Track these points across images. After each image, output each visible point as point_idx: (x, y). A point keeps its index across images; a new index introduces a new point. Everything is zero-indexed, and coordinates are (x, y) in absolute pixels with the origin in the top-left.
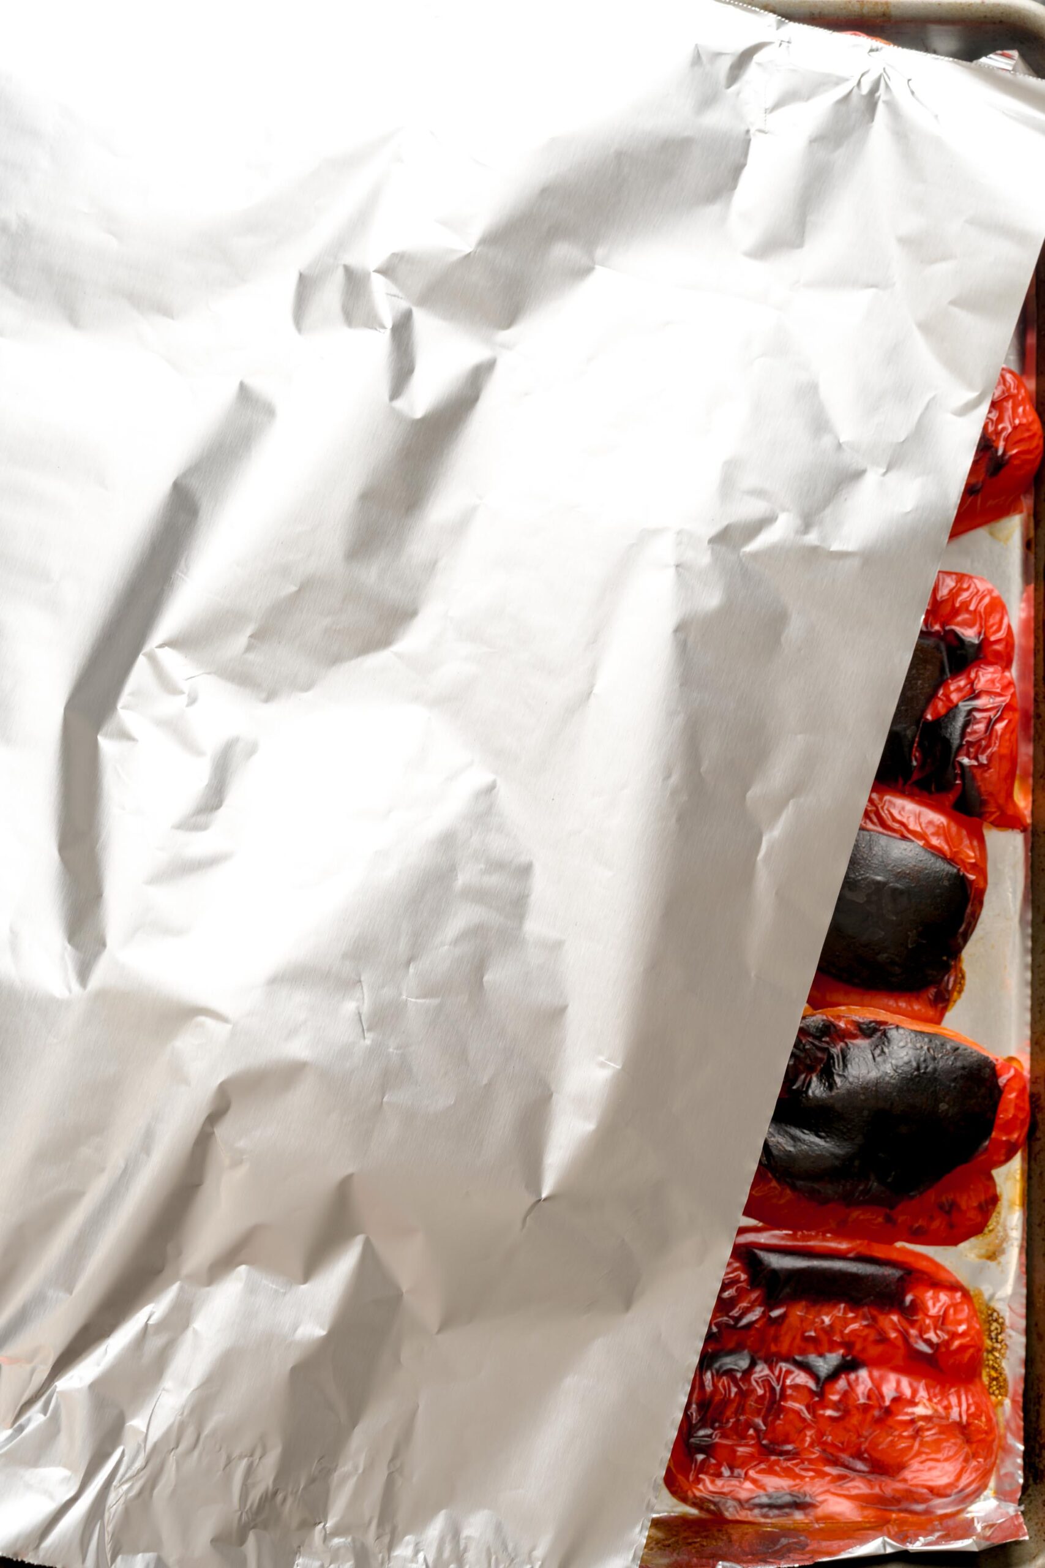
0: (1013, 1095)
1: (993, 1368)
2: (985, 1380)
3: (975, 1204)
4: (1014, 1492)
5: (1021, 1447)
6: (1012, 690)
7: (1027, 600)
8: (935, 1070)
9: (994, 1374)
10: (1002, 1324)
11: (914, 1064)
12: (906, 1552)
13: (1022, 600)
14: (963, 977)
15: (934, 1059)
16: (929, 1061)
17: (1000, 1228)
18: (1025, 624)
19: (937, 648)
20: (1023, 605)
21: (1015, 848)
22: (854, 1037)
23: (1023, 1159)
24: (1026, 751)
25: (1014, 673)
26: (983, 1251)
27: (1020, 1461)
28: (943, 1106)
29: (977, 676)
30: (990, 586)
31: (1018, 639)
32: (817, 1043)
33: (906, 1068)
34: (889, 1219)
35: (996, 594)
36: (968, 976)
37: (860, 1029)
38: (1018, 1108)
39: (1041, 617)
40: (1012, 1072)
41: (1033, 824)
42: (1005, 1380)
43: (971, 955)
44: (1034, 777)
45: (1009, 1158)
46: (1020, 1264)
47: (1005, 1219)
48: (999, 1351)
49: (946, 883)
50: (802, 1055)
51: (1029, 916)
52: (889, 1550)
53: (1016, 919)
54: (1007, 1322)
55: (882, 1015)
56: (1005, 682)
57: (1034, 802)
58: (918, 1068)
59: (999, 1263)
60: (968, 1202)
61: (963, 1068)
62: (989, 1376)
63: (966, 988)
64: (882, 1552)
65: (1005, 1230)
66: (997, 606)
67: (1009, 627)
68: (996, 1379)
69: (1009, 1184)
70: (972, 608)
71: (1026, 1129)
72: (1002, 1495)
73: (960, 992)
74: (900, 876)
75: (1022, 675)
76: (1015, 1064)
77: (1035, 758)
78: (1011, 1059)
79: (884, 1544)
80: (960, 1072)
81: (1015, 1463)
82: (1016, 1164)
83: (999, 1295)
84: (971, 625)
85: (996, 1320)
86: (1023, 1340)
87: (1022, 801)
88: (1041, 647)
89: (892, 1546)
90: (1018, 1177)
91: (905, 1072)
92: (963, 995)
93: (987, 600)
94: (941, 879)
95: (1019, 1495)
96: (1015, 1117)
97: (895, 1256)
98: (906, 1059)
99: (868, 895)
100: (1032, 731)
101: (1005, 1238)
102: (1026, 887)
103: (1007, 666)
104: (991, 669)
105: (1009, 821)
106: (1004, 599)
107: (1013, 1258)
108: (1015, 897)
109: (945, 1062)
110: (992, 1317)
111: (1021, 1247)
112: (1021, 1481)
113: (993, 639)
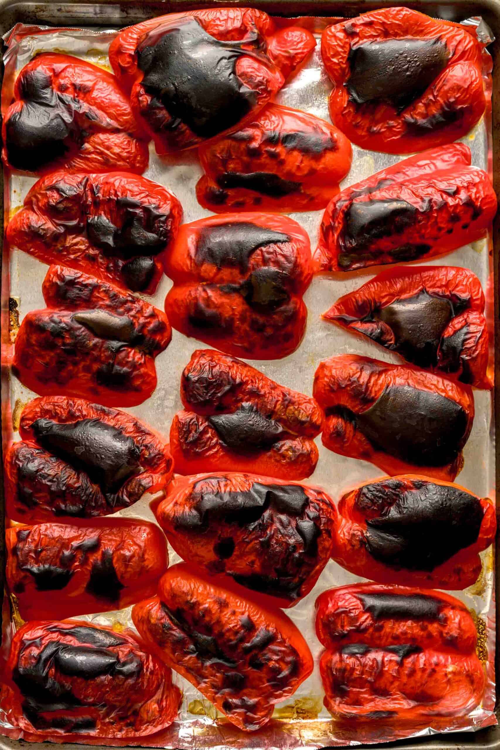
0: (489, 517)
1: (481, 647)
2: (477, 653)
3: (471, 569)
4: (491, 705)
5: (495, 685)
6: (484, 323)
7: (490, 280)
8: (450, 505)
9: (481, 649)
10: (485, 626)
11: (440, 502)
12: (440, 734)
13: (488, 280)
14: (463, 460)
15: (450, 500)
16: (447, 501)
17: (483, 580)
18: (489, 291)
19: (448, 303)
20: (488, 282)
21: (487, 398)
22: (411, 488)
23: (493, 547)
24: (492, 352)
25: (485, 315)
26: (475, 591)
27: (494, 691)
28: (454, 522)
29: (468, 317)
30: (472, 273)
31: (487, 299)
32: (393, 491)
33: (437, 504)
34: (429, 578)
35: (476, 276)
36: (465, 459)
37: (414, 485)
38: (492, 523)
39: (497, 288)
40: (488, 506)
41: (495, 387)
42: (487, 652)
43: (467, 450)
44: (495, 364)
45: (487, 546)
46: (492, 597)
47: (485, 576)
48: (483, 638)
49: (455, 415)
50: (386, 497)
51: (494, 430)
52: (432, 733)
53: (488, 432)
54: (487, 625)
55: (425, 478)
56: (481, 319)
57: (495, 376)
58: (442, 504)
59: (483, 597)
60: (468, 569)
61: (464, 504)
62: (479, 650)
63: (464, 466)
64: (429, 734)
65: (485, 581)
66: (477, 283)
67: (482, 292)
68: (482, 652)
69: (487, 558)
70: (464, 283)
71: (495, 532)
72: (485, 707)
73: (462, 467)
74: (432, 412)
75: (489, 316)
76: (488, 501)
77: (496, 354)
78: (487, 499)
79: (430, 730)
80: (462, 506)
81: (491, 692)
82: (490, 550)
83: (483, 612)
84: (464, 292)
85: (481, 624)
86: (494, 633)
87: (490, 376)
88: (498, 301)
89: (433, 731)
90: (491, 555)
91: (435, 506)
92: (463, 469)
93: (471, 280)
94: (452, 413)
95: (494, 707)
96: (490, 526)
97: (432, 594)
98: (436, 500)
99: (417, 422)
100: (494, 342)
101: (485, 585)
102: (492, 416)
103: (482, 312)
104: (475, 313)
105: (484, 386)
106: (479, 278)
107: (489, 593)
108: (487, 422)
109: (456, 501)
110: (480, 622)
111: (493, 589)
112: (495, 700)
113: (474, 298)
